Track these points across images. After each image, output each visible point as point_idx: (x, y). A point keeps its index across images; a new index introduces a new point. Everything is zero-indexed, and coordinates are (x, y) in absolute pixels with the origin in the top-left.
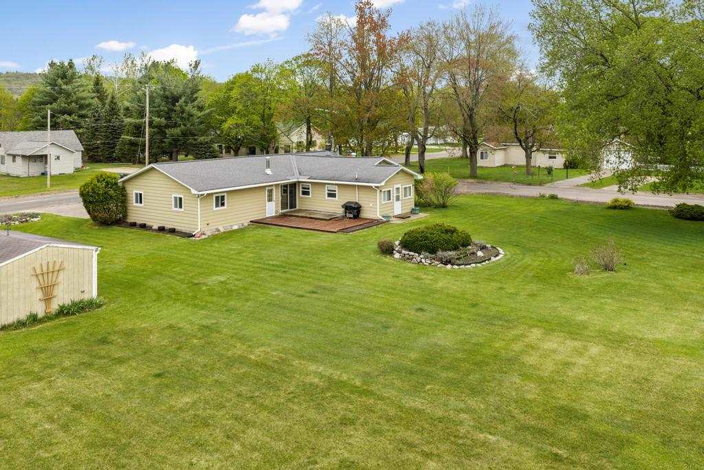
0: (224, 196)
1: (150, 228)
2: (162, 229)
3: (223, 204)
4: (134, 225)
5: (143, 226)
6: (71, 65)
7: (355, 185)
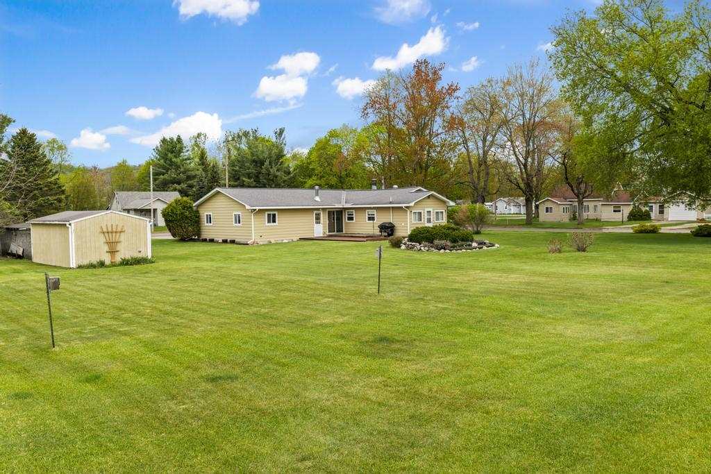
0: (275, 214)
1: (217, 242)
2: (225, 241)
3: (274, 221)
4: (205, 240)
5: (212, 241)
6: (179, 140)
7: (389, 207)
